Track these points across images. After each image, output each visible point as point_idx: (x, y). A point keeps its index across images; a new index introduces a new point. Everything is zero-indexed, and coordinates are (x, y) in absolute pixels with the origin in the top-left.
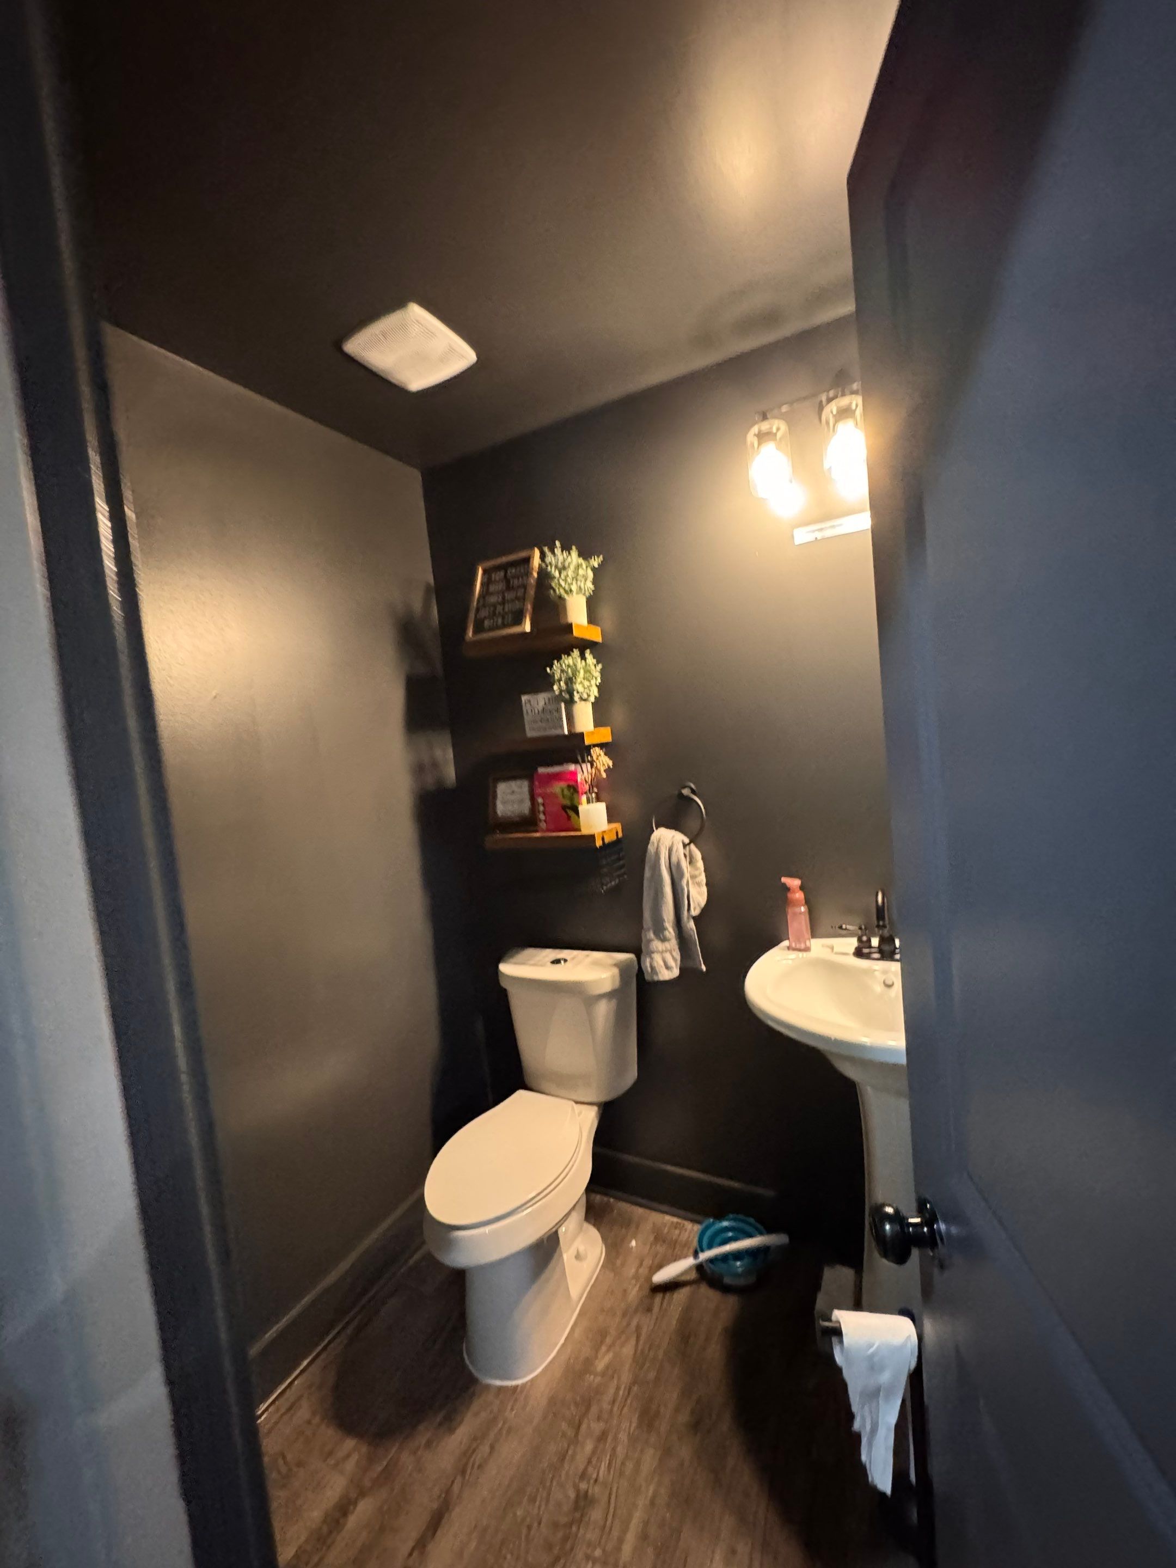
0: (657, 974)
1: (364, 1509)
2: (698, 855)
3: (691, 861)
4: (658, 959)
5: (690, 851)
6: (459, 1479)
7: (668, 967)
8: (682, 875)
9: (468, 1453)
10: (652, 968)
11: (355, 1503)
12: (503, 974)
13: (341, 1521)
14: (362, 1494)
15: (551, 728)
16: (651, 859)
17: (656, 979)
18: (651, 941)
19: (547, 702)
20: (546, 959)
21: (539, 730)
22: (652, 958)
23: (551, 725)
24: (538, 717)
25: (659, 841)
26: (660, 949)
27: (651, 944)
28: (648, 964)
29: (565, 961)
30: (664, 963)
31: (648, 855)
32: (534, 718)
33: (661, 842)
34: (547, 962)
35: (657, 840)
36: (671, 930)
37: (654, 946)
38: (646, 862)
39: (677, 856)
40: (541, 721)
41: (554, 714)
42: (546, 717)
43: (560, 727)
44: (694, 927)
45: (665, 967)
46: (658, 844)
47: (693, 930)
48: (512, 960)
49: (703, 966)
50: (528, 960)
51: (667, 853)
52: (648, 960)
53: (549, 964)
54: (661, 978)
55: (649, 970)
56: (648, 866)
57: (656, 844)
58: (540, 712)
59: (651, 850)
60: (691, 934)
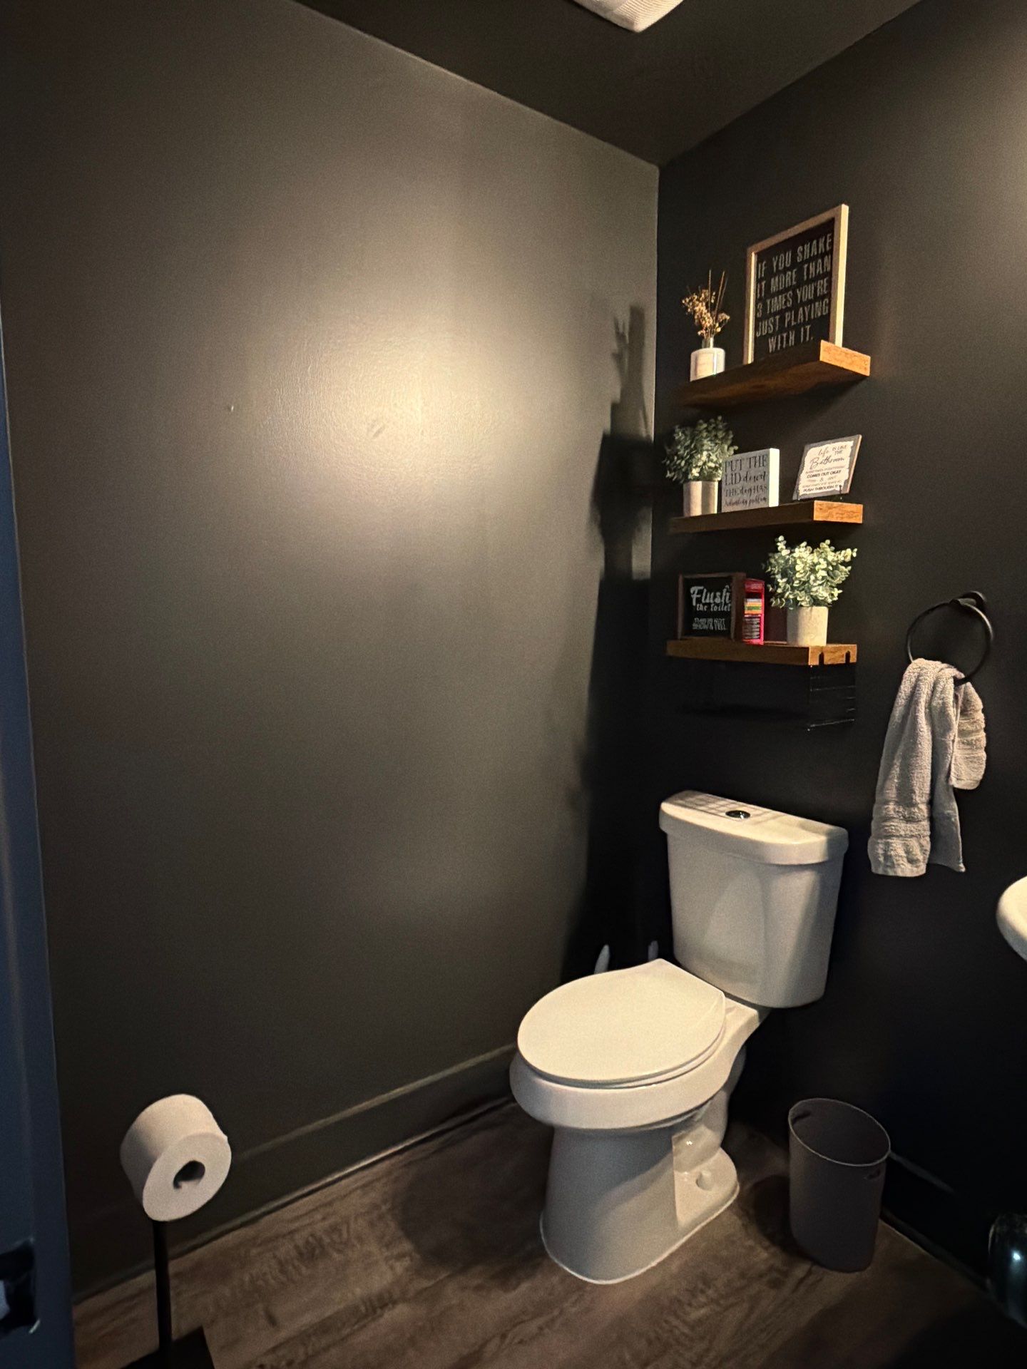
0: (893, 866)
1: (400, 1313)
2: (978, 703)
3: (965, 711)
4: (898, 847)
5: (966, 694)
6: (496, 1341)
7: (912, 861)
8: (948, 728)
9: (516, 1321)
10: (887, 857)
11: (395, 1303)
12: (664, 813)
13: (379, 1311)
14: (404, 1299)
15: (753, 501)
16: (903, 701)
17: (891, 873)
18: (890, 818)
19: (753, 464)
20: (722, 809)
21: (737, 503)
22: (888, 844)
23: (753, 497)
24: (739, 486)
25: (919, 676)
26: (903, 833)
27: (888, 824)
28: (881, 852)
29: (747, 815)
30: (906, 853)
31: (900, 694)
32: (734, 486)
33: (921, 678)
34: (722, 812)
35: (916, 674)
36: (924, 807)
37: (893, 828)
38: (896, 705)
39: (941, 702)
40: (742, 491)
41: (760, 482)
42: (748, 485)
43: (765, 499)
44: (955, 805)
45: (908, 858)
46: (918, 680)
47: (953, 810)
48: (680, 802)
49: (962, 865)
50: (701, 805)
51: (930, 692)
52: (881, 846)
53: (724, 814)
54: (900, 874)
55: (881, 859)
56: (898, 711)
57: (913, 680)
58: (742, 479)
59: (905, 688)
60: (949, 817)
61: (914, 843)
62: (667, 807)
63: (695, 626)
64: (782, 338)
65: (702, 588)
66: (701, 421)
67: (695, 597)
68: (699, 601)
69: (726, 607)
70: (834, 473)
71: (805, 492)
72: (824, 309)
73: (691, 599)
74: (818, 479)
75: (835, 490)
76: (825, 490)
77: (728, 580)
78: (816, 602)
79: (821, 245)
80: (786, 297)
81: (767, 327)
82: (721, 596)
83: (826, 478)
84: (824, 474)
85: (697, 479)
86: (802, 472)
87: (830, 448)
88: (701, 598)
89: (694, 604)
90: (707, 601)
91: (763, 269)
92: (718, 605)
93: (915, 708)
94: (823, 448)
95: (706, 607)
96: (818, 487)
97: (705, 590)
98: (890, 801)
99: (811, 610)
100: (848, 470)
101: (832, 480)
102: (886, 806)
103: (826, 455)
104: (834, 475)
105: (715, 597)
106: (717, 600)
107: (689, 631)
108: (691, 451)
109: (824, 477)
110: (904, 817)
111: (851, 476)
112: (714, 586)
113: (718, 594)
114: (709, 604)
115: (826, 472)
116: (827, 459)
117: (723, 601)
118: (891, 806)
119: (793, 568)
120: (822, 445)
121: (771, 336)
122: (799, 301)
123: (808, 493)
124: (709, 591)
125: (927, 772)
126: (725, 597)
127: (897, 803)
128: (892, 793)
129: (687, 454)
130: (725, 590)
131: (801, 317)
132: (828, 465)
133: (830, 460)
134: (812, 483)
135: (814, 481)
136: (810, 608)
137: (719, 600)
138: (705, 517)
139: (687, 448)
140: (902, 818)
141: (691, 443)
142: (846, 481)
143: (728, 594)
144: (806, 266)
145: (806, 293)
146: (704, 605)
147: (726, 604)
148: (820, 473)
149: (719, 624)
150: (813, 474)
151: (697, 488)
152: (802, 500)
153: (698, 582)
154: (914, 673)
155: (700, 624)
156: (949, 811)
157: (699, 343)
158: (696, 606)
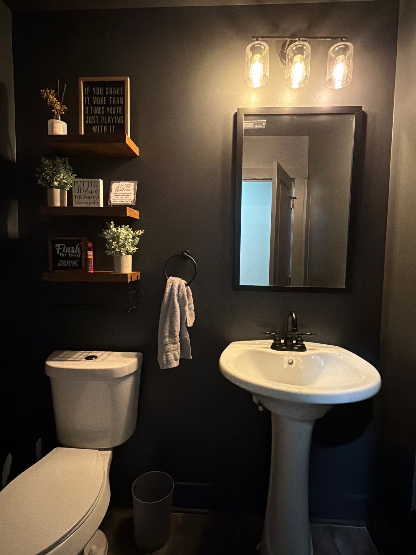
0: (170, 364)
2: (191, 293)
3: (188, 296)
4: (171, 356)
5: (187, 290)
12: (49, 366)
15: (91, 203)
16: (168, 295)
17: (170, 367)
18: (167, 345)
19: (90, 185)
20: (81, 357)
21: (82, 203)
22: (167, 355)
23: (91, 201)
24: (83, 195)
25: (172, 284)
26: (172, 349)
27: (167, 347)
28: (165, 359)
29: (96, 357)
30: (174, 357)
31: (166, 292)
32: (80, 194)
33: (174, 284)
34: (82, 358)
35: (171, 283)
36: (178, 337)
37: (169, 348)
38: (165, 296)
39: (182, 293)
40: (85, 197)
41: (95, 194)
42: (88, 195)
43: (98, 203)
44: (188, 333)
45: (175, 359)
46: (172, 285)
47: (187, 336)
48: (56, 359)
49: (191, 357)
50: (69, 358)
51: (177, 290)
52: (164, 357)
53: (84, 359)
54: (173, 367)
55: (165, 362)
56: (166, 299)
57: (171, 286)
58: (84, 192)
59: (168, 289)
60: (186, 338)
61: (176, 352)
62: (50, 363)
63: (59, 265)
64: (100, 128)
65: (63, 245)
66: (57, 157)
67: (58, 250)
68: (61, 251)
69: (78, 255)
70: (127, 195)
71: (114, 202)
72: (121, 121)
73: (57, 250)
74: (120, 197)
75: (128, 203)
76: (124, 203)
77: (79, 241)
78: (128, 253)
79: (118, 90)
80: (101, 109)
81: (92, 120)
82: (75, 250)
83: (124, 197)
84: (123, 195)
85: (57, 187)
86: (111, 193)
87: (124, 184)
88: (63, 249)
89: (58, 252)
90: (67, 252)
91: (88, 91)
92: (73, 254)
93: (173, 298)
94: (121, 183)
95: (65, 255)
96: (121, 201)
97: (65, 246)
98: (166, 337)
99: (126, 257)
100: (134, 195)
101: (127, 199)
102: (165, 340)
103: (122, 187)
104: (127, 196)
105: (71, 250)
106: (73, 252)
107: (56, 267)
108: (53, 172)
109: (122, 196)
110: (172, 342)
111: (135, 198)
112: (71, 244)
113: (73, 248)
114: (68, 254)
115: (123, 194)
116: (123, 189)
117: (76, 252)
118: (167, 339)
119: (118, 237)
120: (120, 182)
121: (94, 125)
122: (108, 113)
123: (116, 203)
124: (68, 246)
125: (179, 323)
126: (77, 249)
127: (169, 337)
128: (167, 334)
129: (51, 173)
130: (77, 246)
131: (109, 120)
132: (124, 192)
133: (124, 189)
134: (116, 199)
135: (118, 198)
136: (126, 256)
137: (75, 251)
138: (62, 208)
139: (50, 170)
140: (171, 343)
141: (53, 168)
142: (134, 200)
143: (79, 249)
144: (111, 98)
145: (111, 110)
146: (64, 253)
147: (77, 253)
148: (121, 195)
149: (74, 263)
150: (117, 194)
151: (57, 192)
152: (113, 206)
153: (59, 242)
154: (170, 283)
155: (62, 263)
156: (186, 336)
157: (53, 116)
158: (59, 255)
